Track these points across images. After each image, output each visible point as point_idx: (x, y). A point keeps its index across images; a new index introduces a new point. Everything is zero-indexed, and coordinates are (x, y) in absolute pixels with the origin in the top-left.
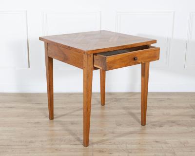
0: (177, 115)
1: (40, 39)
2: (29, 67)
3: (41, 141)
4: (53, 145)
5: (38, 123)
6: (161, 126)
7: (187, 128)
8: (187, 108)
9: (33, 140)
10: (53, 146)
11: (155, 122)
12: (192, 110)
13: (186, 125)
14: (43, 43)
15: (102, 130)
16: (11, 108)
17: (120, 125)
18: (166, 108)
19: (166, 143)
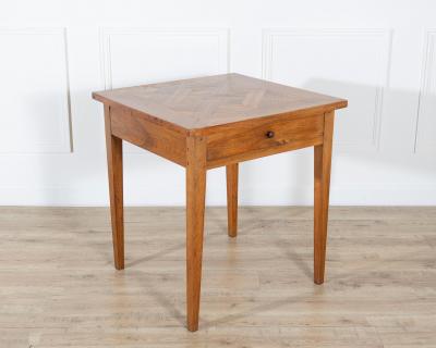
0: (395, 260)
1: (95, 96)
2: (72, 150)
3: (97, 319)
4: (121, 326)
5: (91, 276)
6: (356, 285)
7: (413, 291)
8: (418, 243)
9: (80, 315)
10: (122, 331)
11: (344, 276)
12: (428, 247)
13: (410, 284)
14: (101, 105)
15: (227, 294)
16: (33, 241)
17: (269, 282)
18: (370, 242)
19: (365, 324)
